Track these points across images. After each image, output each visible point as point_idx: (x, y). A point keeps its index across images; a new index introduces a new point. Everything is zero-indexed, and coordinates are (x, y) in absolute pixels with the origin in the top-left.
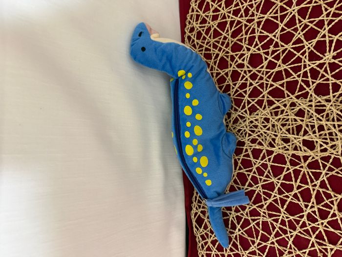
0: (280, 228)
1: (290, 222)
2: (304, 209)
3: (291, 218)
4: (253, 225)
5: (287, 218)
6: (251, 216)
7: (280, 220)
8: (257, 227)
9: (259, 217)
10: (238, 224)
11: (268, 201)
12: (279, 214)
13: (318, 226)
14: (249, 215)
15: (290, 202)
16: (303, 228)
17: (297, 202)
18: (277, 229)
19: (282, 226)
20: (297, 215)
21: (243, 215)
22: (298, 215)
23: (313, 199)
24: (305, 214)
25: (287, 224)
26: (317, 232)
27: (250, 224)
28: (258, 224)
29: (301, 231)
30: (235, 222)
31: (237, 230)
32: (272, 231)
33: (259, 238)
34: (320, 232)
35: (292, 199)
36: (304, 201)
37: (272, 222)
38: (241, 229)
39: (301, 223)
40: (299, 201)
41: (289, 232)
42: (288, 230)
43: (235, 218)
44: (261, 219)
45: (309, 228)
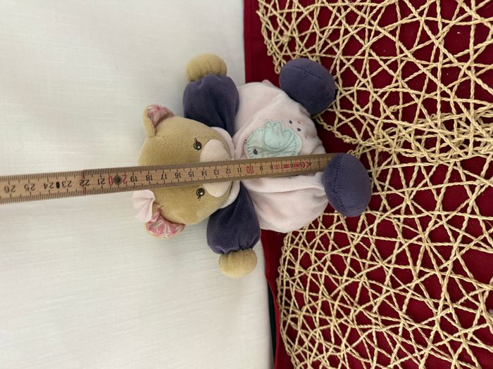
0: (403, 343)
1: (415, 332)
2: (434, 311)
3: (417, 326)
4: (365, 339)
5: (410, 326)
6: (358, 324)
7: (400, 330)
8: (369, 342)
9: (369, 326)
10: (344, 336)
11: (378, 299)
12: (396, 320)
13: (459, 340)
14: (355, 322)
15: (411, 299)
16: (437, 342)
17: (421, 299)
18: (398, 345)
19: (405, 341)
20: (424, 321)
21: (348, 322)
22: (426, 322)
23: (444, 293)
24: (437, 318)
25: (412, 336)
26: (460, 350)
27: (359, 337)
28: (370, 336)
29: (435, 349)
30: (339, 333)
31: (343, 345)
32: (392, 348)
33: (375, 358)
34: (464, 349)
35: (413, 294)
36: (432, 297)
37: (390, 333)
38: (348, 345)
39: (432, 334)
40: (425, 297)
41: (416, 351)
42: (415, 346)
43: (338, 328)
44: (374, 329)
45: (445, 342)
